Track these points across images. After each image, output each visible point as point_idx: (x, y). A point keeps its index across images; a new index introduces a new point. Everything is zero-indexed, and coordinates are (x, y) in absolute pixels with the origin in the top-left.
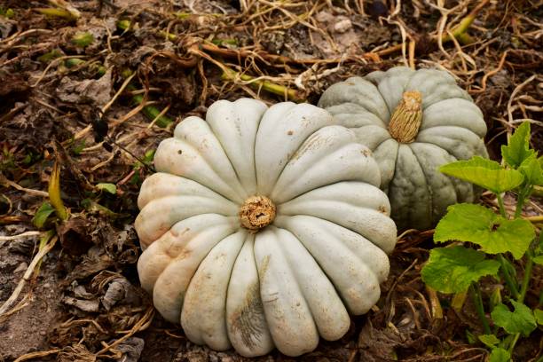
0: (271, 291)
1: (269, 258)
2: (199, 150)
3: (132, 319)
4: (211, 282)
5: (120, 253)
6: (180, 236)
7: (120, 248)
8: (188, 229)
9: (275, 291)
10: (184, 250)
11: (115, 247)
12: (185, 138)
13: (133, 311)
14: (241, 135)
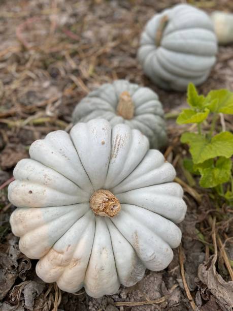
0: (149, 254)
1: (136, 233)
2: (45, 184)
3: (50, 302)
4: (105, 271)
5: (18, 267)
6: (66, 253)
7: (16, 265)
8: (69, 246)
9: (152, 253)
10: (73, 260)
11: (13, 267)
12: (28, 179)
13: (46, 295)
14: (69, 159)
